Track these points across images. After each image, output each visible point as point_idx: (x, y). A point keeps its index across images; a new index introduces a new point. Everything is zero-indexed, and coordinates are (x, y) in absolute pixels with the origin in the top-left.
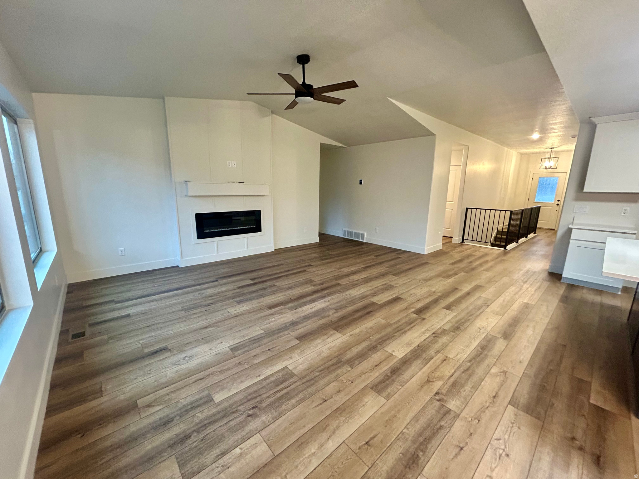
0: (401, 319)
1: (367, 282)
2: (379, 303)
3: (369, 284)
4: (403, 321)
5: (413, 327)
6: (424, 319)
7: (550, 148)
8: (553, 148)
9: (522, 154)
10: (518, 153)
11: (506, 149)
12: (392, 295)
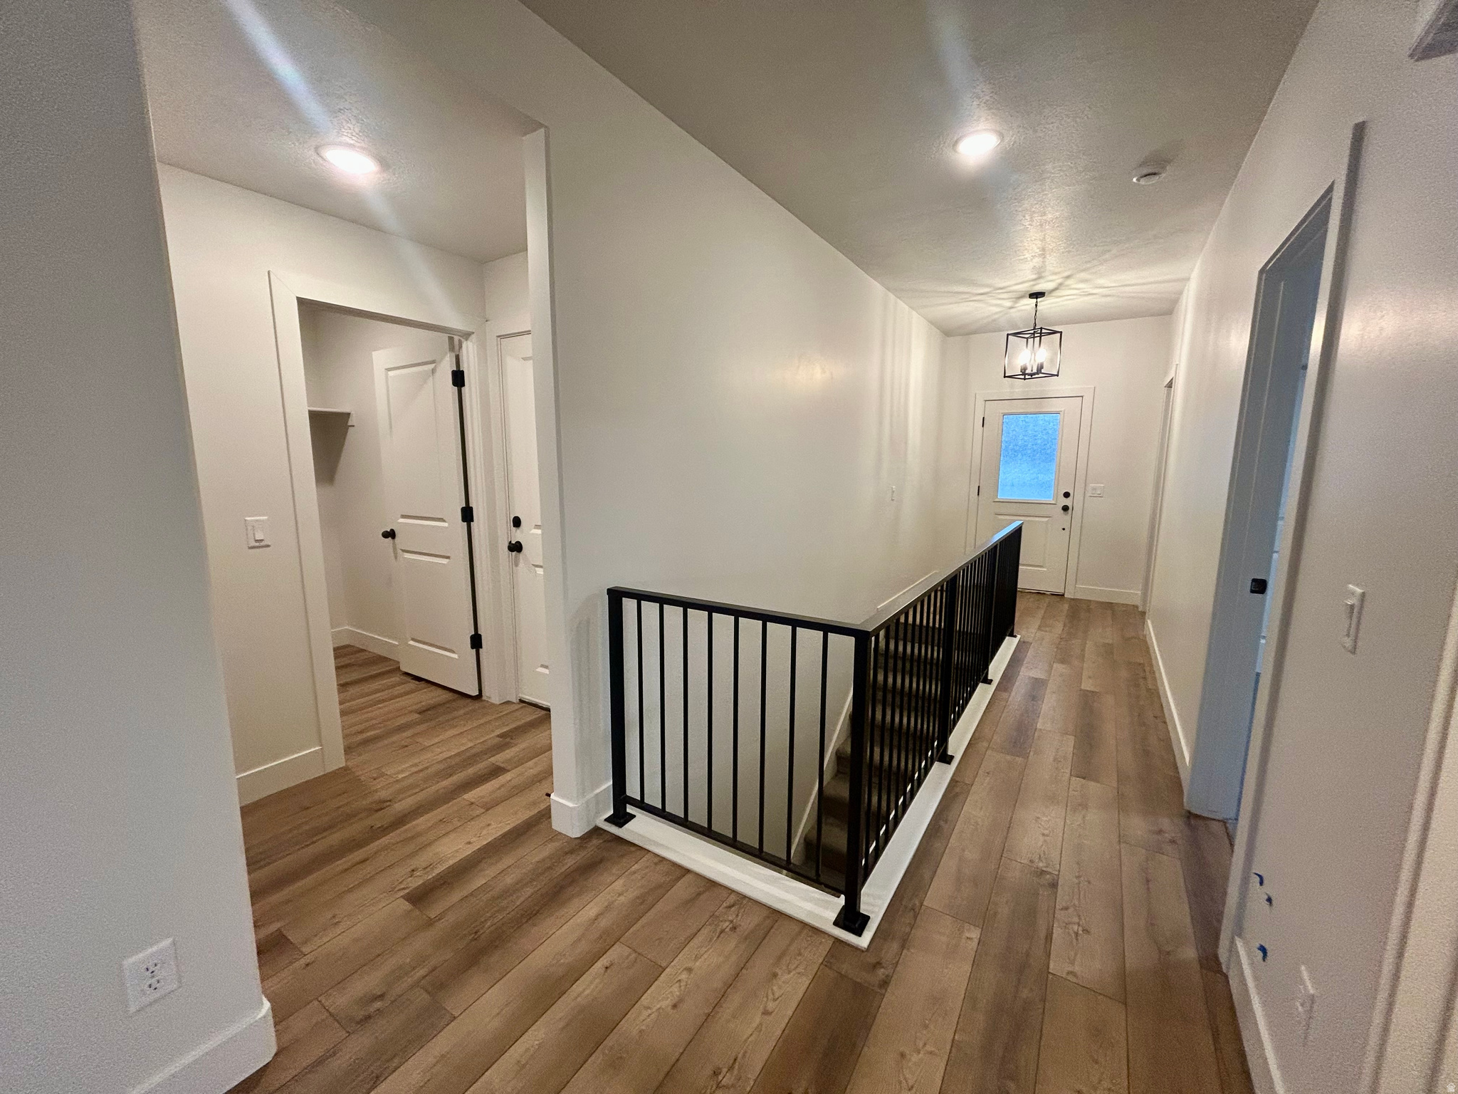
7: (1032, 295)
8: (1043, 295)
9: (945, 332)
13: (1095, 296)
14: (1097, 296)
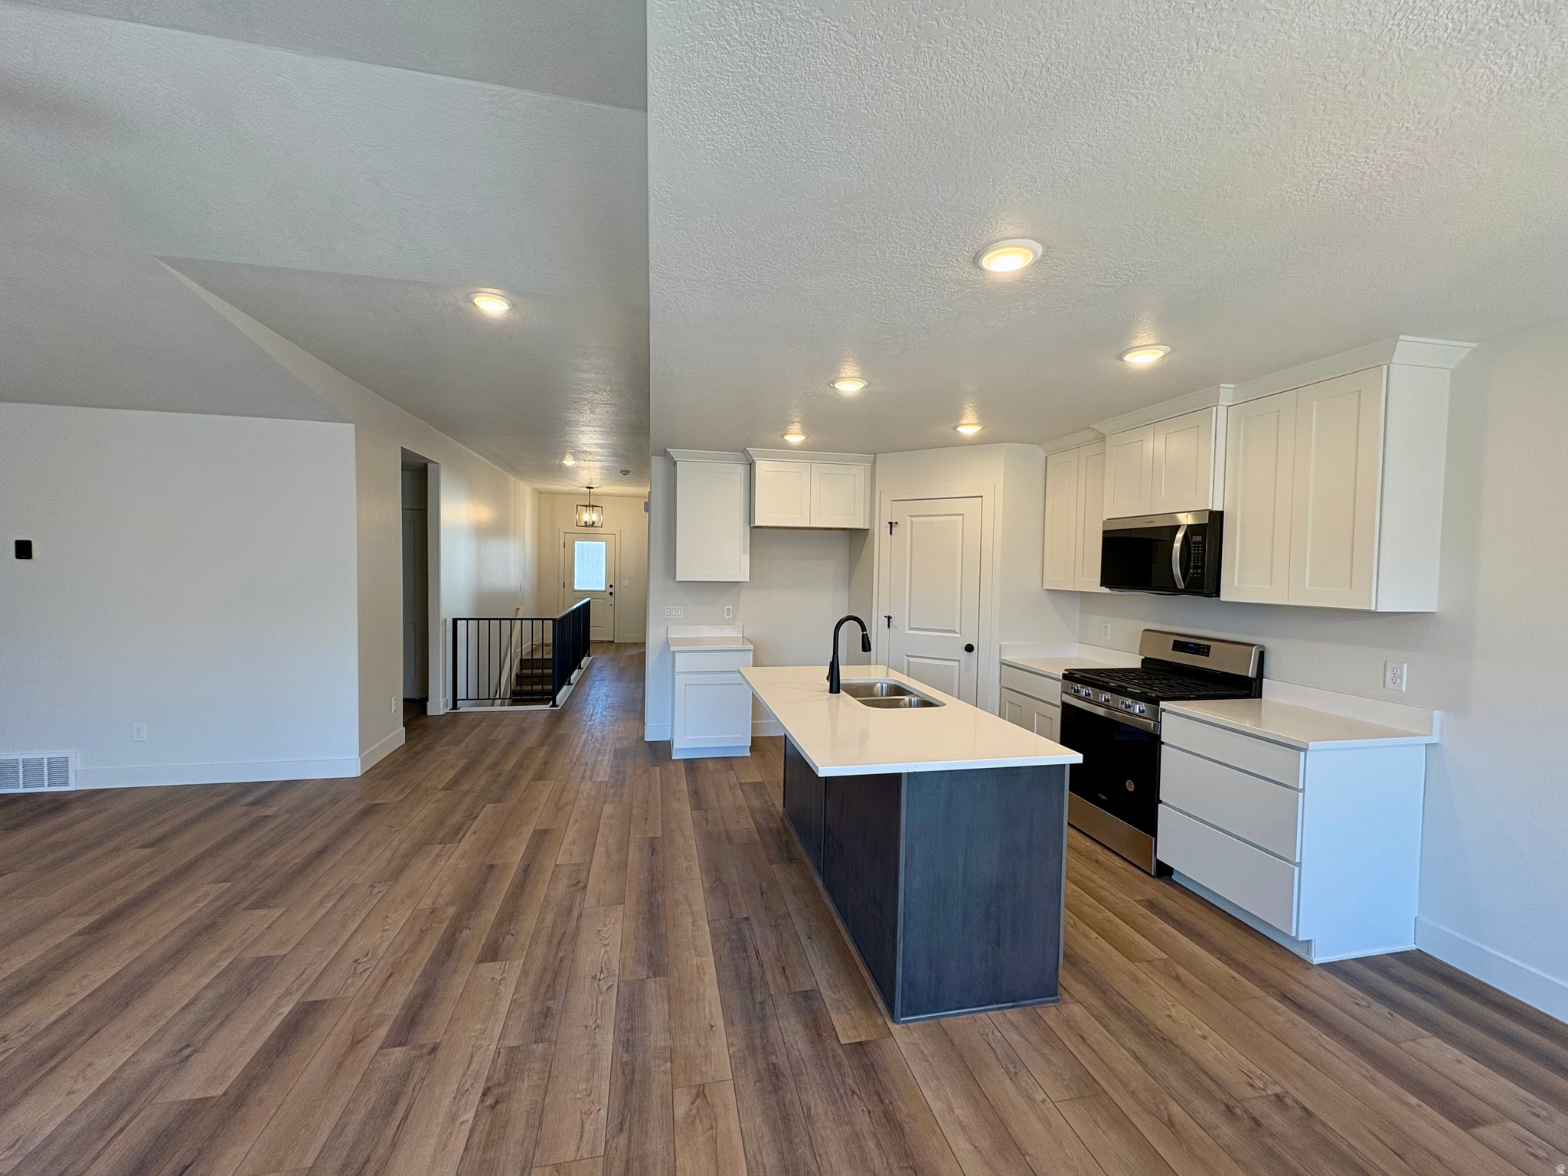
0: (347, 1111)
1: (127, 1004)
2: (220, 1091)
3: (142, 1009)
4: (360, 1115)
5: (405, 1118)
6: (434, 1049)
7: (587, 488)
8: (592, 488)
9: (540, 492)
10: (533, 489)
11: (512, 478)
12: (272, 1010)
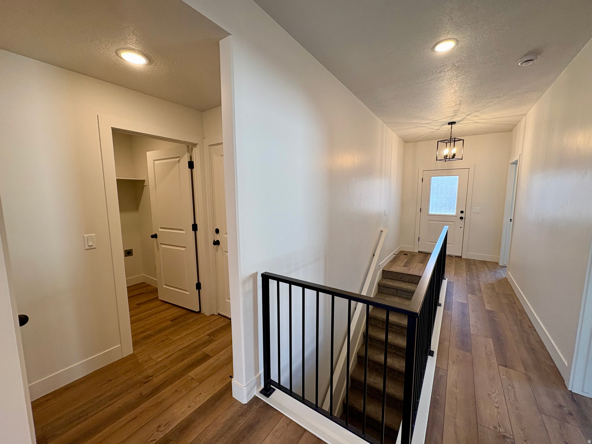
7: (449, 123)
8: (455, 123)
13: (479, 123)
14: (480, 123)
